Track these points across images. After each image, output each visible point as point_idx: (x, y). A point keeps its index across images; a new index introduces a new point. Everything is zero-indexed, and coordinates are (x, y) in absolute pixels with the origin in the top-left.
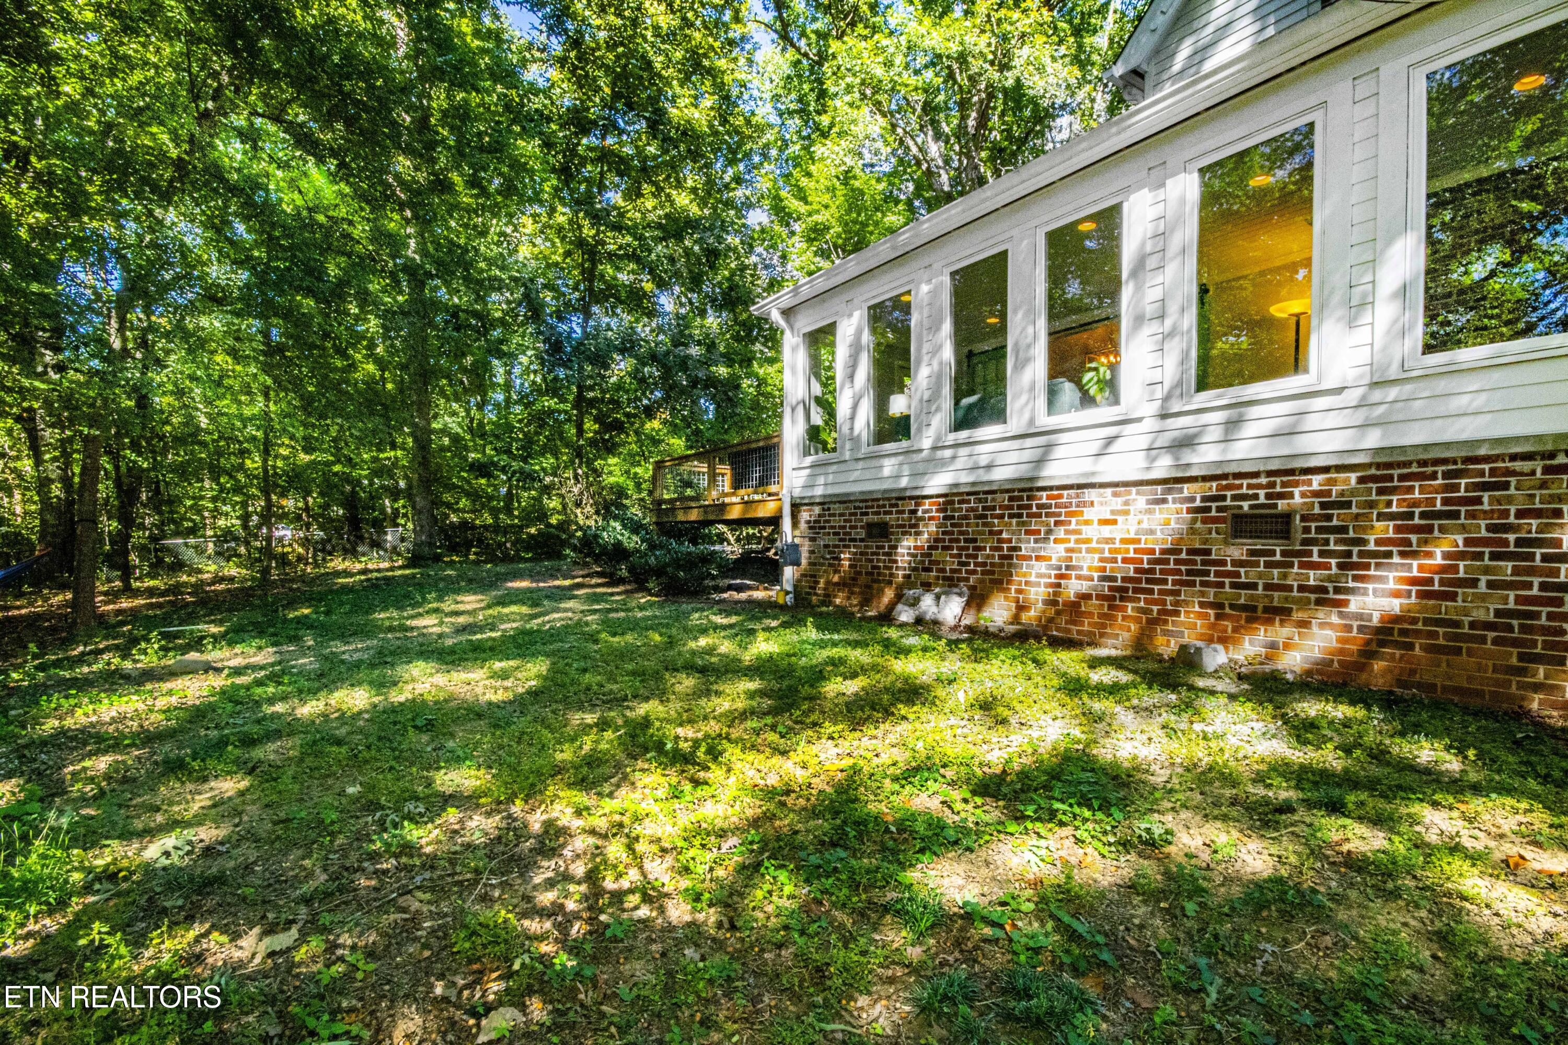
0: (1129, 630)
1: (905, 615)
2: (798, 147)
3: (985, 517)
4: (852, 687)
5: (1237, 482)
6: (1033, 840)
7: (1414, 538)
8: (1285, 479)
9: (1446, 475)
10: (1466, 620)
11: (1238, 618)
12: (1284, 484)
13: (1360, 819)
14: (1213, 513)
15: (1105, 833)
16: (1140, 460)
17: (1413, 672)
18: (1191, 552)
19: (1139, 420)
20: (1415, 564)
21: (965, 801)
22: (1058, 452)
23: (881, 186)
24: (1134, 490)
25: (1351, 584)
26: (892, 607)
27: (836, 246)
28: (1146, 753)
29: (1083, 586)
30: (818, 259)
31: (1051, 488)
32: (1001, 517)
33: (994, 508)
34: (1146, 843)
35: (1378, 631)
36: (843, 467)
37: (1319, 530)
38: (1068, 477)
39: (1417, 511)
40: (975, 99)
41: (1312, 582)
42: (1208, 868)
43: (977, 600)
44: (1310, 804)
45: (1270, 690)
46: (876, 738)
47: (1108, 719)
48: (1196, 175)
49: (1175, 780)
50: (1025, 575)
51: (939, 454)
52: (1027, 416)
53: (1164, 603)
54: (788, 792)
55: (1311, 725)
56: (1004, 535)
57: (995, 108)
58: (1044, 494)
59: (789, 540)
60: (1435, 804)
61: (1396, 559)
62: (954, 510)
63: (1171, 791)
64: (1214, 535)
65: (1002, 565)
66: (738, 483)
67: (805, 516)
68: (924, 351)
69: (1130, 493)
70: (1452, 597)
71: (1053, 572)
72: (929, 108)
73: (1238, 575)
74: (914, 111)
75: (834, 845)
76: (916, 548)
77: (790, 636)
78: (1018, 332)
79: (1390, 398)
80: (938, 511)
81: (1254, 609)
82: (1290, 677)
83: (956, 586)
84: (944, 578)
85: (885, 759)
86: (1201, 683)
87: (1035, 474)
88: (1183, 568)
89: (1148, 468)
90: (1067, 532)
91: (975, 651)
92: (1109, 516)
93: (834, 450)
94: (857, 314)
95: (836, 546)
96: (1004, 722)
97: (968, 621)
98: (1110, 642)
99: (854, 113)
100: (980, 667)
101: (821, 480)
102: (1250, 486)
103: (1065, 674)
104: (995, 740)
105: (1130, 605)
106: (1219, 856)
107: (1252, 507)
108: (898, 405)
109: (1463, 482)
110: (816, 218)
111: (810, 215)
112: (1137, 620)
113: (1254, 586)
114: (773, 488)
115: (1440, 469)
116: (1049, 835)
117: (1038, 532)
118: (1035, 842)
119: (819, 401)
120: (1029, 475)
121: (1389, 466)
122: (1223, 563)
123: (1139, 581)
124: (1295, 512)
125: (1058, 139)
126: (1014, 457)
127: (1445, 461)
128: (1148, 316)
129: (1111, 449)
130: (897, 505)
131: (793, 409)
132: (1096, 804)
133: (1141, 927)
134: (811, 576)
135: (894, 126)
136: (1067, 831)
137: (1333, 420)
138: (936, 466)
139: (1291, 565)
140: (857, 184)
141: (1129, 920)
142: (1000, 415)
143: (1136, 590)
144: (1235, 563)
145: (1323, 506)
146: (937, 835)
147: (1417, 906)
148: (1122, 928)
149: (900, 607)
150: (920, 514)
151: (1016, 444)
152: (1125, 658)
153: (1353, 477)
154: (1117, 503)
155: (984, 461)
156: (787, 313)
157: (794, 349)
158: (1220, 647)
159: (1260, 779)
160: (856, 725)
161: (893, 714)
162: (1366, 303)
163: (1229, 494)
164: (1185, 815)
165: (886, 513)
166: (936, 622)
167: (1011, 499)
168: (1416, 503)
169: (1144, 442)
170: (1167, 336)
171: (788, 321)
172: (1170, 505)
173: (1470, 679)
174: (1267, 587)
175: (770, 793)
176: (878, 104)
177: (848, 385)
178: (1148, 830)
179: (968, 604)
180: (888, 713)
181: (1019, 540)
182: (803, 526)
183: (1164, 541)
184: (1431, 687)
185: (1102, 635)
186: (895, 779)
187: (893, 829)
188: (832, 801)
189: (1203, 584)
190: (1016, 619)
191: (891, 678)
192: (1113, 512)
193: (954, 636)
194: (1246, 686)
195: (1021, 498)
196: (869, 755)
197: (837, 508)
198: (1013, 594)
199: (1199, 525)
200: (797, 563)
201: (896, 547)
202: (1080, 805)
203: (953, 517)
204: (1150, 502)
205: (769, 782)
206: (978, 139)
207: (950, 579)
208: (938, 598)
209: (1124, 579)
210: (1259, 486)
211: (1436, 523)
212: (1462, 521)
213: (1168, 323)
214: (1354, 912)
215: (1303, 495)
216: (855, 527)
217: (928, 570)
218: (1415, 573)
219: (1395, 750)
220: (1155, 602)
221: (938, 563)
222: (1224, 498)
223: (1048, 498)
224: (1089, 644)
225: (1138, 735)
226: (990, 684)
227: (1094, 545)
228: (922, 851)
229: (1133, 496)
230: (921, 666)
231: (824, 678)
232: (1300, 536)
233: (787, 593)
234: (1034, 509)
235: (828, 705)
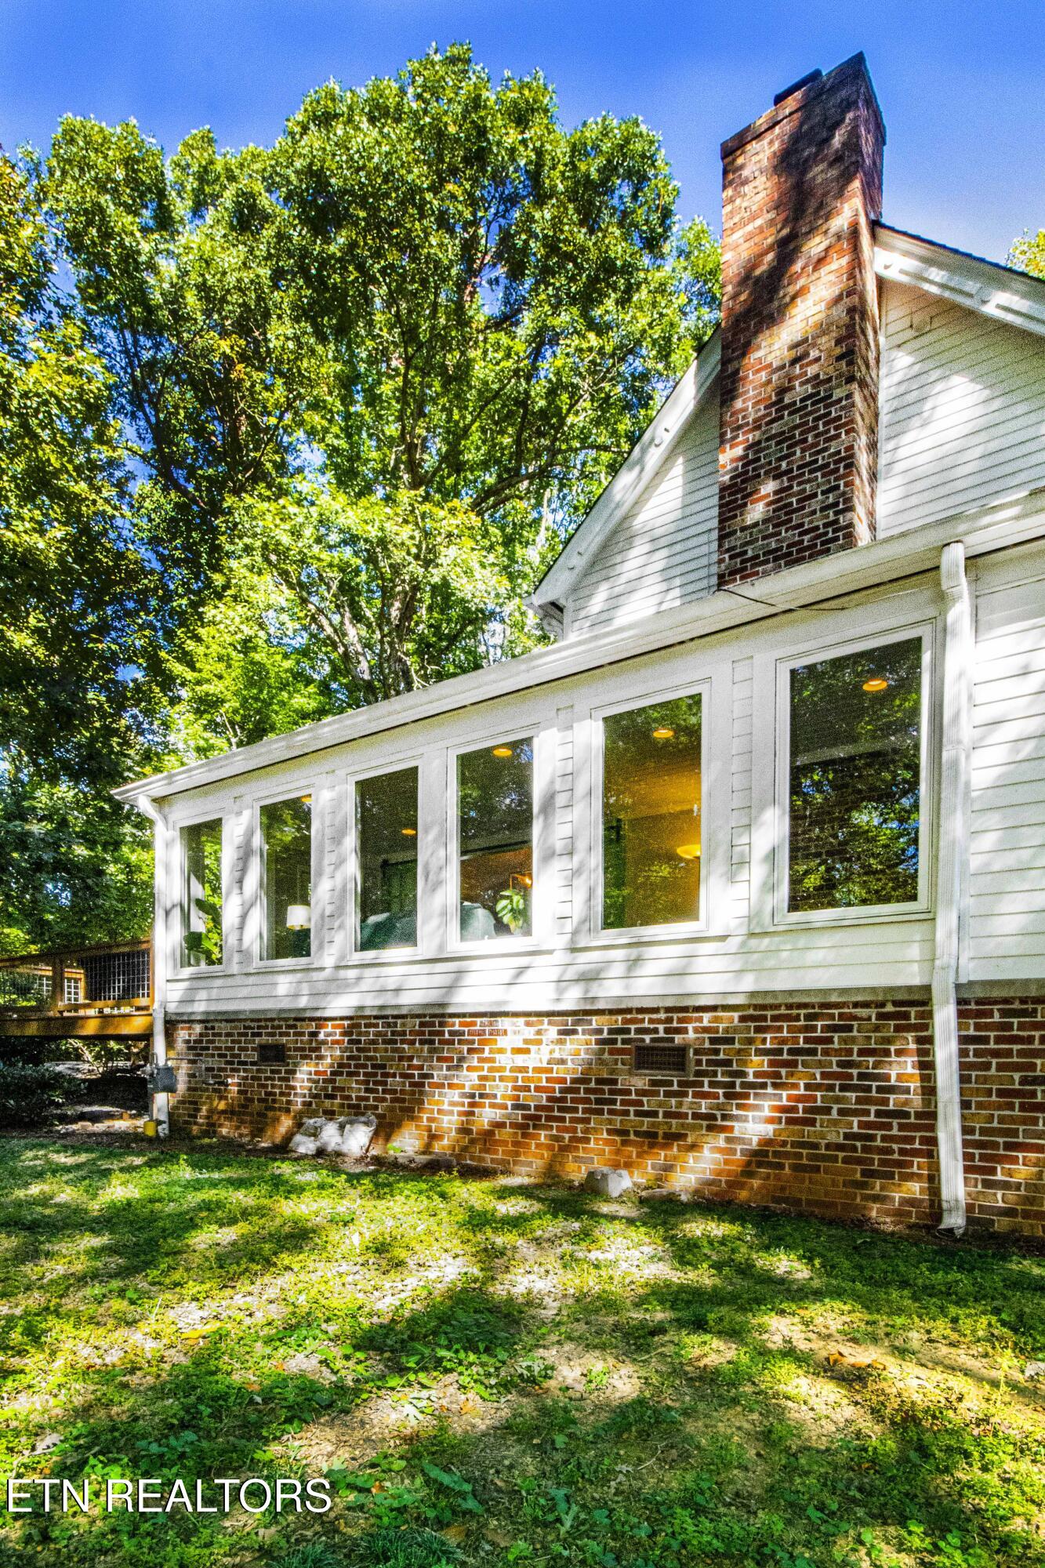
0: (542, 1157)
1: (305, 1145)
2: (184, 602)
3: (395, 1042)
4: (228, 1235)
5: (640, 1016)
6: (415, 1392)
7: (783, 1071)
8: (681, 1015)
9: (808, 1017)
10: (823, 1142)
11: (642, 1144)
12: (680, 1021)
13: (720, 1334)
14: (619, 1045)
15: (489, 1375)
16: (550, 991)
17: (783, 1189)
18: (599, 1081)
19: (550, 952)
20: (785, 1094)
21: (347, 1357)
22: (469, 980)
23: (288, 664)
24: (546, 1020)
25: (735, 1112)
26: (288, 1137)
27: (232, 723)
28: (541, 1285)
29: (497, 1115)
30: (207, 735)
31: (464, 1015)
32: (413, 1042)
33: (404, 1033)
34: (528, 1380)
35: (755, 1153)
36: (229, 982)
37: (709, 1063)
38: (481, 1004)
39: (786, 1047)
40: (399, 589)
41: (703, 1110)
42: (582, 1399)
43: (385, 1129)
44: (680, 1323)
45: (665, 1212)
46: (250, 1294)
47: (509, 1253)
48: (601, 724)
49: (564, 1312)
50: (438, 1103)
51: (342, 973)
52: (436, 942)
53: (575, 1130)
54: (133, 1371)
55: (692, 1245)
56: (415, 1062)
57: (420, 601)
58: (457, 1021)
59: (161, 1063)
60: (782, 1312)
61: (770, 1090)
62: (360, 1034)
63: (559, 1324)
64: (620, 1066)
65: (413, 1093)
66: (95, 993)
67: (182, 1035)
68: (326, 862)
69: (542, 1023)
70: (812, 1123)
71: (467, 1101)
72: (346, 588)
73: (641, 1104)
74: (329, 588)
75: (184, 1426)
76: (317, 1073)
77: (158, 1176)
78: (429, 852)
79: (763, 947)
80: (344, 1034)
81: (654, 1135)
82: (684, 1198)
83: (363, 1114)
84: (350, 1106)
85: (260, 1318)
86: (605, 1208)
87: (446, 1001)
88: (592, 1097)
89: (558, 1000)
90: (481, 1060)
91: (377, 1185)
92: (521, 1045)
93: (220, 961)
94: (247, 814)
95: (220, 1070)
96: (399, 1264)
97: (375, 1152)
98: (524, 1169)
99: (255, 579)
100: (382, 1204)
101: (202, 995)
102: (651, 1021)
103: (471, 1209)
104: (388, 1285)
105: (543, 1133)
106: (593, 1386)
107: (653, 1040)
108: (297, 917)
109: (819, 1024)
110: (205, 687)
111: (199, 683)
112: (550, 1148)
113: (655, 1114)
114: (143, 1001)
115: (803, 1012)
116: (434, 1384)
117: (450, 1059)
118: (416, 1394)
119: (200, 904)
120: (440, 1001)
121: (764, 1007)
122: (628, 1092)
123: (551, 1109)
124: (689, 1046)
125: (491, 642)
126: (424, 981)
127: (805, 1006)
128: (558, 852)
129: (522, 979)
130: (295, 1027)
131: (167, 913)
132: (481, 1346)
133: (511, 1467)
134: (191, 1103)
135: (304, 601)
136: (452, 1377)
137: (719, 964)
138: (339, 987)
139: (685, 1095)
140: (257, 657)
141: (500, 1462)
142: (410, 937)
143: (548, 1118)
144: (639, 1092)
145: (713, 1041)
146: (309, 1400)
147: (751, 1411)
148: (492, 1471)
149: (298, 1138)
150: (321, 1037)
151: (426, 968)
152: (537, 1186)
153: (736, 1015)
154: (530, 1033)
155: (392, 984)
156: (159, 801)
157: (168, 845)
158: (624, 1173)
159: (640, 1303)
160: (228, 1282)
161: (275, 1265)
162: (744, 863)
163: (633, 1027)
164: (568, 1346)
165: (281, 1034)
166: (339, 1154)
167: (422, 1024)
168: (784, 1041)
169: (555, 974)
170: (576, 873)
171: (160, 810)
172: (580, 1036)
173: (826, 1194)
174: (667, 1115)
175: (106, 1375)
176: (284, 574)
177: (236, 891)
178: (529, 1368)
179: (376, 1134)
180: (268, 1263)
181: (431, 1068)
182: (180, 1045)
183: (574, 1071)
184: (798, 1202)
185: (515, 1163)
186: (269, 1341)
187: (259, 1399)
188: (188, 1376)
189: (611, 1112)
190: (427, 1150)
191: (278, 1221)
192: (526, 1041)
193: (358, 1170)
194: (646, 1210)
195: (433, 1024)
196: (240, 1316)
197: (224, 1028)
198: (425, 1123)
199: (606, 1056)
200: (170, 1089)
201: (294, 1072)
202: (466, 1350)
203: (359, 1042)
204: (561, 1033)
205: (108, 1360)
206: (402, 630)
207: (358, 1107)
208: (342, 1127)
209: (537, 1108)
210: (659, 1021)
211: (800, 1058)
212: (819, 1057)
213: (576, 858)
214: (700, 1424)
215: (696, 1030)
216: (246, 1049)
217: (333, 1097)
218: (785, 1102)
219: (759, 1263)
220: (566, 1129)
221: (342, 1089)
222: (628, 1031)
223: (461, 1024)
224: (502, 1173)
225: (536, 1268)
226: (390, 1223)
227: (507, 1073)
228: (289, 1420)
229: (545, 1026)
230: (315, 1206)
231: (195, 1227)
232: (693, 1068)
233: (159, 1123)
234: (447, 1036)
235: (197, 1260)
